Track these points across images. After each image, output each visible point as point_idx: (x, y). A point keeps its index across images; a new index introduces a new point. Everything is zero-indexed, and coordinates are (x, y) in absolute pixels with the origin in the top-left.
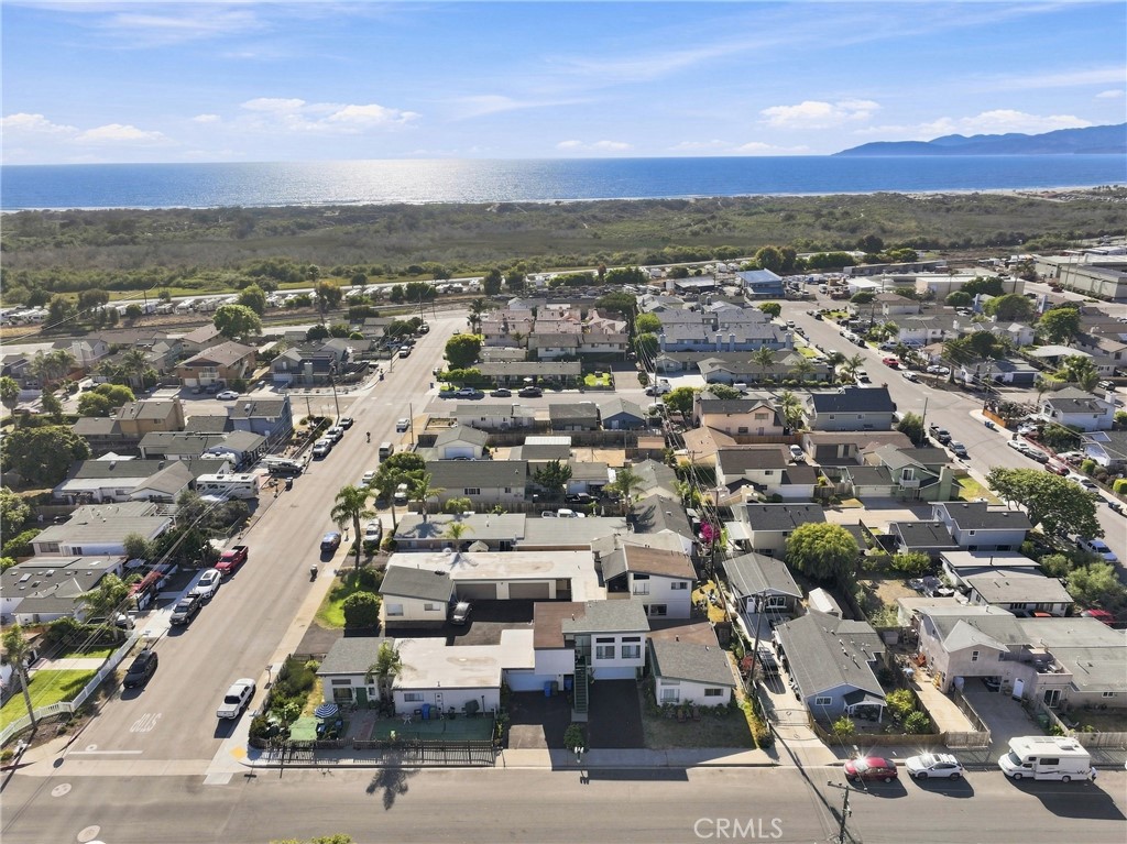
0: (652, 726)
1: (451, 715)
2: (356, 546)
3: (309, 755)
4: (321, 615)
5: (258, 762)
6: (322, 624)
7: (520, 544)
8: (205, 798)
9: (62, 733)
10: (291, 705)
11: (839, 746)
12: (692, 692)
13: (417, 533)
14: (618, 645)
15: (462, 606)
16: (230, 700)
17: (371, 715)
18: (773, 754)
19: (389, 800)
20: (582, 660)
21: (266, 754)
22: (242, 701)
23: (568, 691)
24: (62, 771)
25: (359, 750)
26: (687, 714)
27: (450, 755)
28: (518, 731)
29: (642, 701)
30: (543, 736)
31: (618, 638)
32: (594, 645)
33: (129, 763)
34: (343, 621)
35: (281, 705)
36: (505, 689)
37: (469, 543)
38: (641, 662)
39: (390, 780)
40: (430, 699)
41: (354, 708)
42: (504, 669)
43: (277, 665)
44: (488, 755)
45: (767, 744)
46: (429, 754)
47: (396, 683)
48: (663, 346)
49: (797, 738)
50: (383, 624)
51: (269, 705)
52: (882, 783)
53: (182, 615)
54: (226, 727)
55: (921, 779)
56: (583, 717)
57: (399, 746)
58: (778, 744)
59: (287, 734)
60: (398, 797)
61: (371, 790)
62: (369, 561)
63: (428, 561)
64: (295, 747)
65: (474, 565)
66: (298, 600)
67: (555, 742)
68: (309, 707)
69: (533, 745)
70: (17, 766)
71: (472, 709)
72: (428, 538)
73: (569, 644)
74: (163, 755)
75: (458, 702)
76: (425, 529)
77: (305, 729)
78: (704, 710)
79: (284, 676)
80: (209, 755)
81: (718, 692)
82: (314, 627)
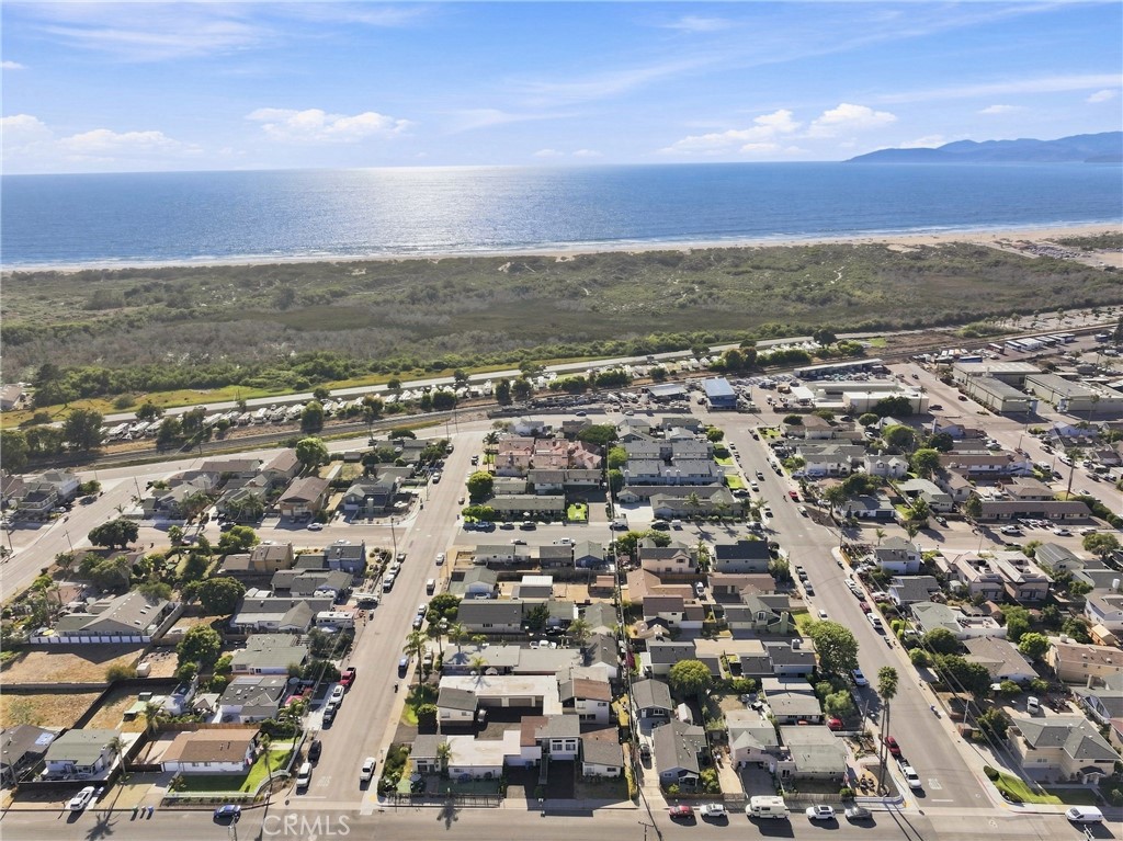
0: (579, 788)
1: (478, 779)
2: (418, 667)
3: (408, 801)
4: (404, 716)
5: (384, 804)
6: (405, 723)
7: (516, 669)
8: (362, 822)
9: (284, 787)
10: (396, 773)
11: (670, 799)
12: (601, 770)
13: (455, 661)
14: (564, 743)
15: (482, 712)
16: (365, 770)
17: (437, 778)
18: (637, 804)
19: (448, 824)
20: (545, 750)
21: (387, 800)
22: (370, 771)
23: (538, 766)
24: (290, 807)
25: (433, 798)
26: (598, 780)
27: (478, 801)
28: (512, 789)
29: (576, 772)
30: (524, 792)
31: (564, 741)
32: (552, 744)
33: (321, 803)
34: (417, 721)
35: (391, 773)
36: (506, 766)
37: (486, 668)
38: (576, 752)
39: (449, 814)
40: (467, 772)
41: (428, 775)
42: (506, 756)
43: (386, 750)
44: (496, 802)
45: (635, 798)
46: (467, 801)
47: (450, 763)
48: (627, 479)
49: (651, 794)
50: (438, 722)
51: (385, 772)
52: (685, 819)
53: (329, 717)
54: (364, 784)
55: (706, 817)
56: (544, 782)
57: (452, 796)
58: (641, 798)
59: (396, 789)
60: (453, 823)
61: (439, 819)
62: (427, 678)
63: (463, 682)
64: (401, 797)
65: (489, 686)
66: (390, 706)
67: (529, 796)
68: (405, 774)
69: (518, 796)
70: (268, 804)
71: (489, 777)
72: (462, 664)
73: (539, 743)
74: (336, 799)
75: (482, 772)
76: (460, 657)
77: (404, 786)
78: (607, 778)
79: (390, 756)
80: (360, 800)
81: (614, 770)
82: (401, 725)
